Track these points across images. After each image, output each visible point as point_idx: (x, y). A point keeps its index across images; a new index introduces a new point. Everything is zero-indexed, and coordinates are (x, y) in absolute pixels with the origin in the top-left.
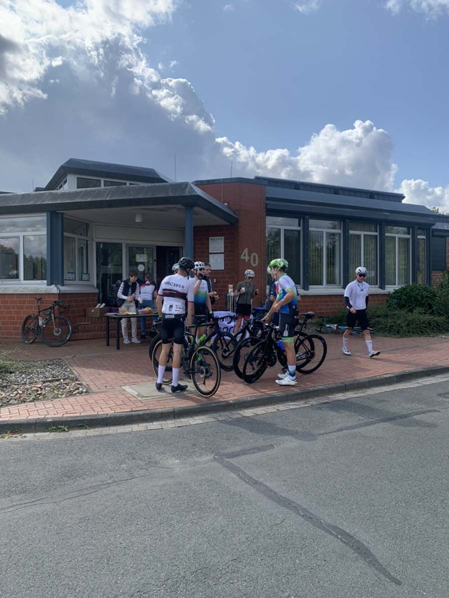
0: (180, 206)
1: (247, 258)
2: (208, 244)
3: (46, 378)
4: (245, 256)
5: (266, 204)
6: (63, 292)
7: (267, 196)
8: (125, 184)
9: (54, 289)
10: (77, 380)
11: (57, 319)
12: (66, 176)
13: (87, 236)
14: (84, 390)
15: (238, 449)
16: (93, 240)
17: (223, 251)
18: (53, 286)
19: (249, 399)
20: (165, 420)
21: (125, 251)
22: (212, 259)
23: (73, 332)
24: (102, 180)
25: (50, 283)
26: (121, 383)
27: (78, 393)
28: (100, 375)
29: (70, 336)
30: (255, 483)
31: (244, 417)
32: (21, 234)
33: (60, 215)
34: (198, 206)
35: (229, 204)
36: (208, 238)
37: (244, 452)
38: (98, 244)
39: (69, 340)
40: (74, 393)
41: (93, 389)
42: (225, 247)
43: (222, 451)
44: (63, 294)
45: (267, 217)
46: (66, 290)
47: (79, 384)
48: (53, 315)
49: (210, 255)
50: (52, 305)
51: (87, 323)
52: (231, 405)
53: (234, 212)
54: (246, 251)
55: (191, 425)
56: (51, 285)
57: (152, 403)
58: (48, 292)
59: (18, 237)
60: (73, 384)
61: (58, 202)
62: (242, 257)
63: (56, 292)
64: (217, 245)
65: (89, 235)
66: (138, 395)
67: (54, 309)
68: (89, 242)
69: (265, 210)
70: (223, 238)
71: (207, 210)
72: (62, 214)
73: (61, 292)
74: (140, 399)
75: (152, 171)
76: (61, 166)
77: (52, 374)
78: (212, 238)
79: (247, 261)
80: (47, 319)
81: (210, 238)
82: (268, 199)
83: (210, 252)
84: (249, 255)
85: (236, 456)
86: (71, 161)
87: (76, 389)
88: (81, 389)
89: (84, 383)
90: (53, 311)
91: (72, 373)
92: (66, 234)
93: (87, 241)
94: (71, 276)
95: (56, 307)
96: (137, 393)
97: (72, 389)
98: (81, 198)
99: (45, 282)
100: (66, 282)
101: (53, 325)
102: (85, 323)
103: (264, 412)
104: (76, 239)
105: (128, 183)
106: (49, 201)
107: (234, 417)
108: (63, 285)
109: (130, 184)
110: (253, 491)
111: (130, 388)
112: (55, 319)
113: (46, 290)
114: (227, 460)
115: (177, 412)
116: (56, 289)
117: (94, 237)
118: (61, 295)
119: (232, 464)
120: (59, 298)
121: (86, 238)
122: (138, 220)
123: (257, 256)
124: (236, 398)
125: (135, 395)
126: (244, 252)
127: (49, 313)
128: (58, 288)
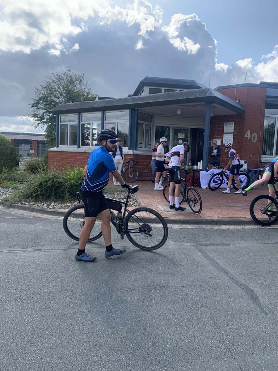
0: (203, 103)
1: (249, 137)
2: (224, 128)
3: (121, 197)
4: (247, 135)
5: (266, 100)
6: (136, 154)
7: (267, 95)
8: (177, 90)
9: (131, 152)
10: (135, 200)
11: (132, 168)
12: (143, 87)
13: (151, 122)
14: (138, 205)
15: (208, 243)
16: (154, 125)
17: (233, 132)
18: (131, 150)
19: (226, 220)
20: (175, 224)
21: (172, 131)
22: (225, 136)
23: (139, 176)
24: (163, 89)
25: (130, 149)
26: (158, 203)
27: (134, 206)
28: (148, 198)
29: (137, 178)
30: (210, 259)
31: (220, 229)
32: (116, 121)
33: (136, 110)
34: (215, 103)
35: (239, 101)
36: (224, 123)
37: (211, 245)
38: (156, 127)
39: (136, 180)
40: (132, 205)
41: (142, 205)
42: (234, 129)
43: (199, 242)
44: (136, 155)
45: (266, 109)
46: (137, 153)
47: (136, 202)
48: (129, 166)
49: (224, 134)
50: (129, 161)
51: (147, 172)
52: (214, 222)
53: (242, 107)
54: (249, 132)
55: (188, 228)
56: (130, 150)
57: (170, 215)
58: (128, 154)
59: (115, 123)
60: (133, 201)
61: (136, 103)
62: (246, 136)
63: (132, 154)
64: (229, 128)
65: (152, 122)
66: (163, 210)
67: (130, 163)
68: (152, 126)
69: (265, 104)
70: (233, 123)
71: (221, 105)
72: (138, 109)
73: (134, 154)
74: (164, 212)
75: (194, 82)
76: (141, 82)
77: (124, 196)
78: (226, 123)
79: (249, 138)
80: (126, 168)
81: (225, 123)
82: (268, 97)
83: (224, 132)
84: (251, 135)
85: (206, 246)
86: (146, 79)
87: (134, 204)
88: (136, 204)
89: (139, 202)
90: (129, 164)
91: (134, 196)
92: (139, 121)
93: (151, 125)
94: (141, 145)
95: (131, 162)
96: (164, 209)
97: (132, 203)
98: (148, 100)
99: (127, 148)
100: (137, 148)
101: (129, 171)
102: (146, 172)
103: (234, 228)
104: (145, 125)
105: (178, 90)
106: (131, 102)
107: (214, 228)
108: (136, 150)
109: (179, 90)
110: (207, 262)
111: (161, 206)
112: (130, 168)
113: (127, 153)
114: (200, 247)
115: (182, 221)
116: (132, 152)
117: (155, 123)
118: (134, 155)
119: (202, 249)
120: (133, 157)
121: (150, 124)
122: (179, 112)
123: (256, 135)
124: (219, 218)
125: (162, 210)
126: (248, 132)
127: (128, 164)
128: (133, 152)
